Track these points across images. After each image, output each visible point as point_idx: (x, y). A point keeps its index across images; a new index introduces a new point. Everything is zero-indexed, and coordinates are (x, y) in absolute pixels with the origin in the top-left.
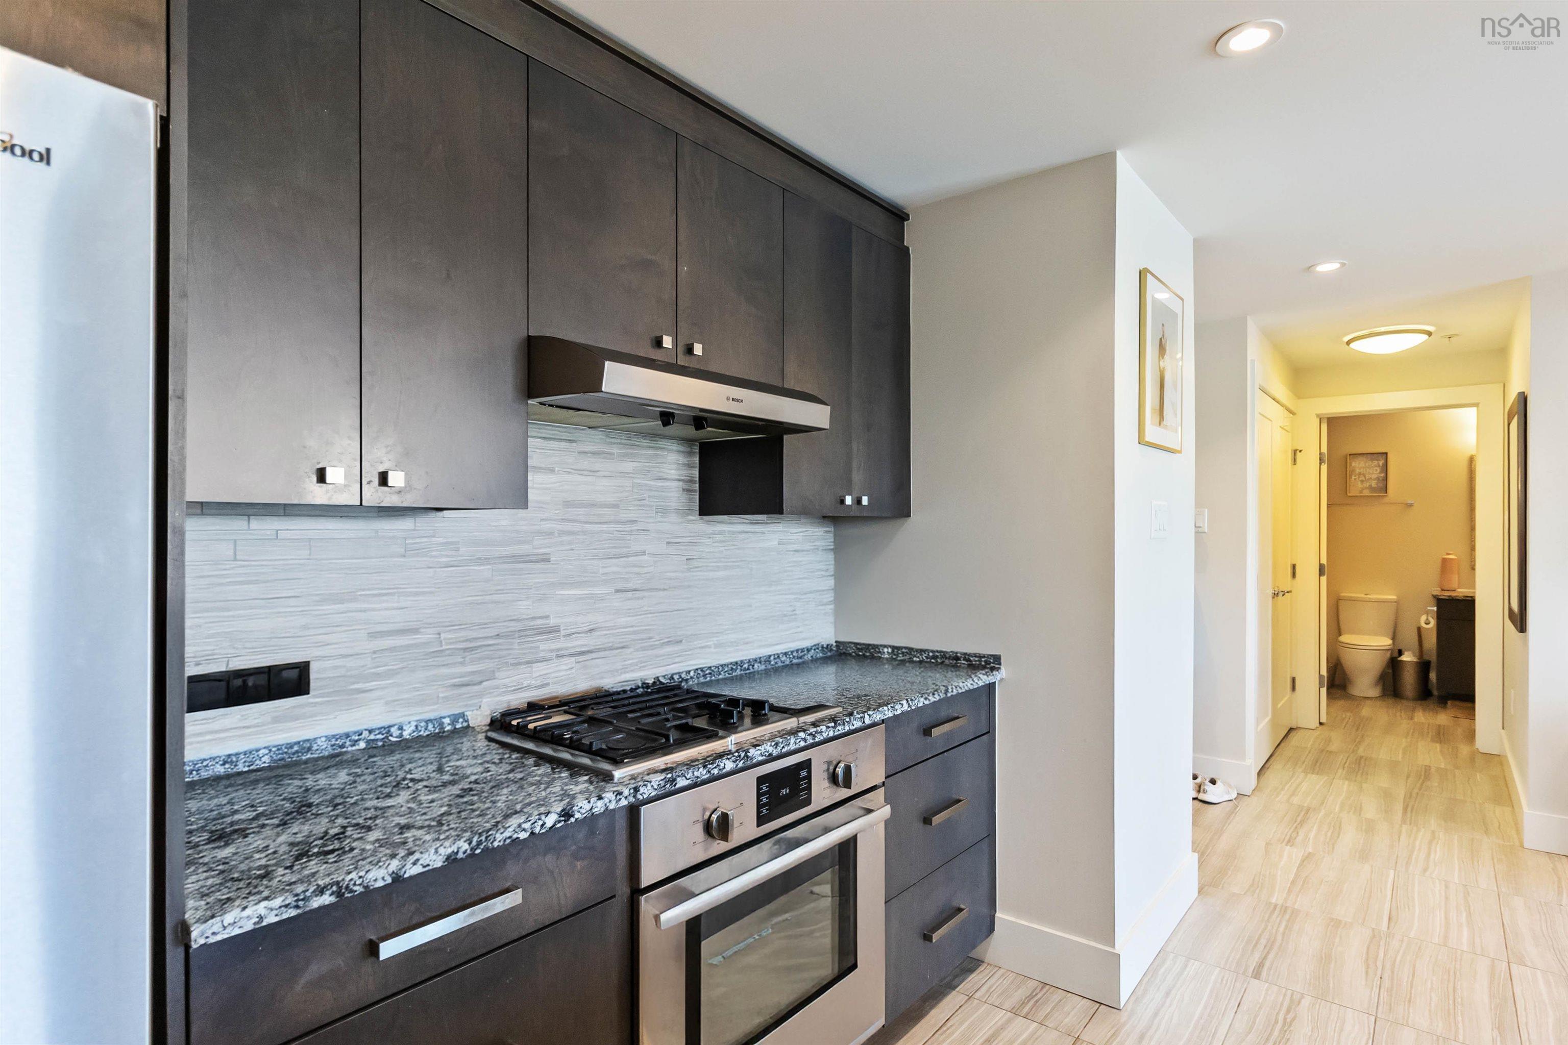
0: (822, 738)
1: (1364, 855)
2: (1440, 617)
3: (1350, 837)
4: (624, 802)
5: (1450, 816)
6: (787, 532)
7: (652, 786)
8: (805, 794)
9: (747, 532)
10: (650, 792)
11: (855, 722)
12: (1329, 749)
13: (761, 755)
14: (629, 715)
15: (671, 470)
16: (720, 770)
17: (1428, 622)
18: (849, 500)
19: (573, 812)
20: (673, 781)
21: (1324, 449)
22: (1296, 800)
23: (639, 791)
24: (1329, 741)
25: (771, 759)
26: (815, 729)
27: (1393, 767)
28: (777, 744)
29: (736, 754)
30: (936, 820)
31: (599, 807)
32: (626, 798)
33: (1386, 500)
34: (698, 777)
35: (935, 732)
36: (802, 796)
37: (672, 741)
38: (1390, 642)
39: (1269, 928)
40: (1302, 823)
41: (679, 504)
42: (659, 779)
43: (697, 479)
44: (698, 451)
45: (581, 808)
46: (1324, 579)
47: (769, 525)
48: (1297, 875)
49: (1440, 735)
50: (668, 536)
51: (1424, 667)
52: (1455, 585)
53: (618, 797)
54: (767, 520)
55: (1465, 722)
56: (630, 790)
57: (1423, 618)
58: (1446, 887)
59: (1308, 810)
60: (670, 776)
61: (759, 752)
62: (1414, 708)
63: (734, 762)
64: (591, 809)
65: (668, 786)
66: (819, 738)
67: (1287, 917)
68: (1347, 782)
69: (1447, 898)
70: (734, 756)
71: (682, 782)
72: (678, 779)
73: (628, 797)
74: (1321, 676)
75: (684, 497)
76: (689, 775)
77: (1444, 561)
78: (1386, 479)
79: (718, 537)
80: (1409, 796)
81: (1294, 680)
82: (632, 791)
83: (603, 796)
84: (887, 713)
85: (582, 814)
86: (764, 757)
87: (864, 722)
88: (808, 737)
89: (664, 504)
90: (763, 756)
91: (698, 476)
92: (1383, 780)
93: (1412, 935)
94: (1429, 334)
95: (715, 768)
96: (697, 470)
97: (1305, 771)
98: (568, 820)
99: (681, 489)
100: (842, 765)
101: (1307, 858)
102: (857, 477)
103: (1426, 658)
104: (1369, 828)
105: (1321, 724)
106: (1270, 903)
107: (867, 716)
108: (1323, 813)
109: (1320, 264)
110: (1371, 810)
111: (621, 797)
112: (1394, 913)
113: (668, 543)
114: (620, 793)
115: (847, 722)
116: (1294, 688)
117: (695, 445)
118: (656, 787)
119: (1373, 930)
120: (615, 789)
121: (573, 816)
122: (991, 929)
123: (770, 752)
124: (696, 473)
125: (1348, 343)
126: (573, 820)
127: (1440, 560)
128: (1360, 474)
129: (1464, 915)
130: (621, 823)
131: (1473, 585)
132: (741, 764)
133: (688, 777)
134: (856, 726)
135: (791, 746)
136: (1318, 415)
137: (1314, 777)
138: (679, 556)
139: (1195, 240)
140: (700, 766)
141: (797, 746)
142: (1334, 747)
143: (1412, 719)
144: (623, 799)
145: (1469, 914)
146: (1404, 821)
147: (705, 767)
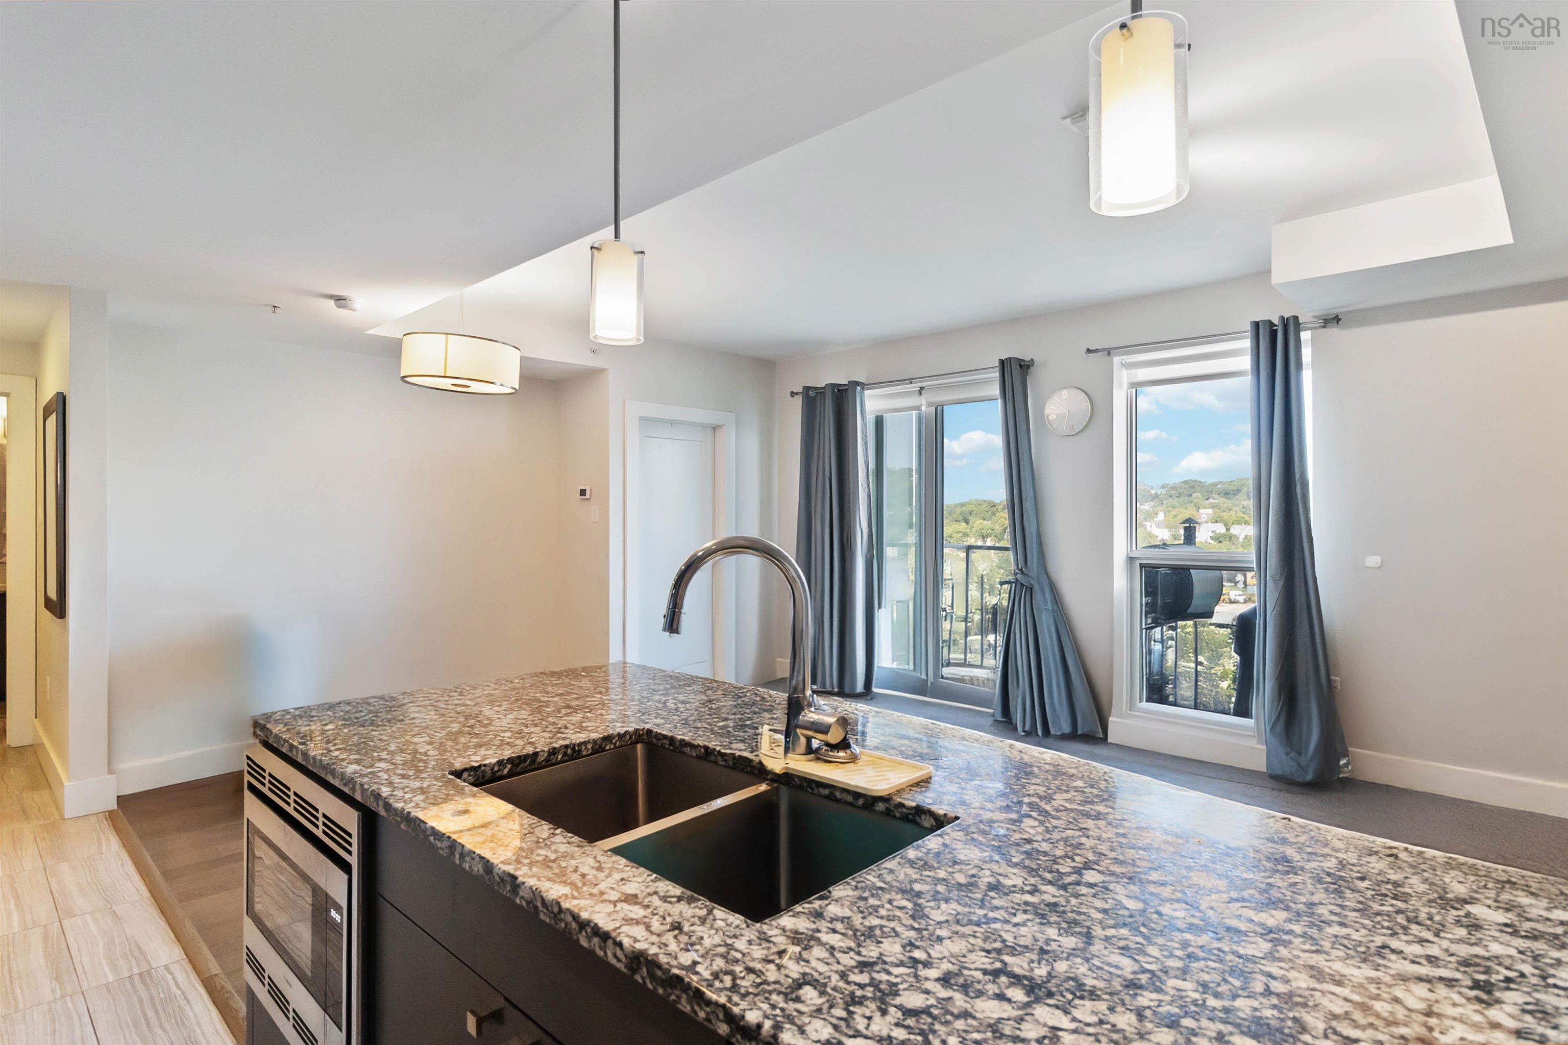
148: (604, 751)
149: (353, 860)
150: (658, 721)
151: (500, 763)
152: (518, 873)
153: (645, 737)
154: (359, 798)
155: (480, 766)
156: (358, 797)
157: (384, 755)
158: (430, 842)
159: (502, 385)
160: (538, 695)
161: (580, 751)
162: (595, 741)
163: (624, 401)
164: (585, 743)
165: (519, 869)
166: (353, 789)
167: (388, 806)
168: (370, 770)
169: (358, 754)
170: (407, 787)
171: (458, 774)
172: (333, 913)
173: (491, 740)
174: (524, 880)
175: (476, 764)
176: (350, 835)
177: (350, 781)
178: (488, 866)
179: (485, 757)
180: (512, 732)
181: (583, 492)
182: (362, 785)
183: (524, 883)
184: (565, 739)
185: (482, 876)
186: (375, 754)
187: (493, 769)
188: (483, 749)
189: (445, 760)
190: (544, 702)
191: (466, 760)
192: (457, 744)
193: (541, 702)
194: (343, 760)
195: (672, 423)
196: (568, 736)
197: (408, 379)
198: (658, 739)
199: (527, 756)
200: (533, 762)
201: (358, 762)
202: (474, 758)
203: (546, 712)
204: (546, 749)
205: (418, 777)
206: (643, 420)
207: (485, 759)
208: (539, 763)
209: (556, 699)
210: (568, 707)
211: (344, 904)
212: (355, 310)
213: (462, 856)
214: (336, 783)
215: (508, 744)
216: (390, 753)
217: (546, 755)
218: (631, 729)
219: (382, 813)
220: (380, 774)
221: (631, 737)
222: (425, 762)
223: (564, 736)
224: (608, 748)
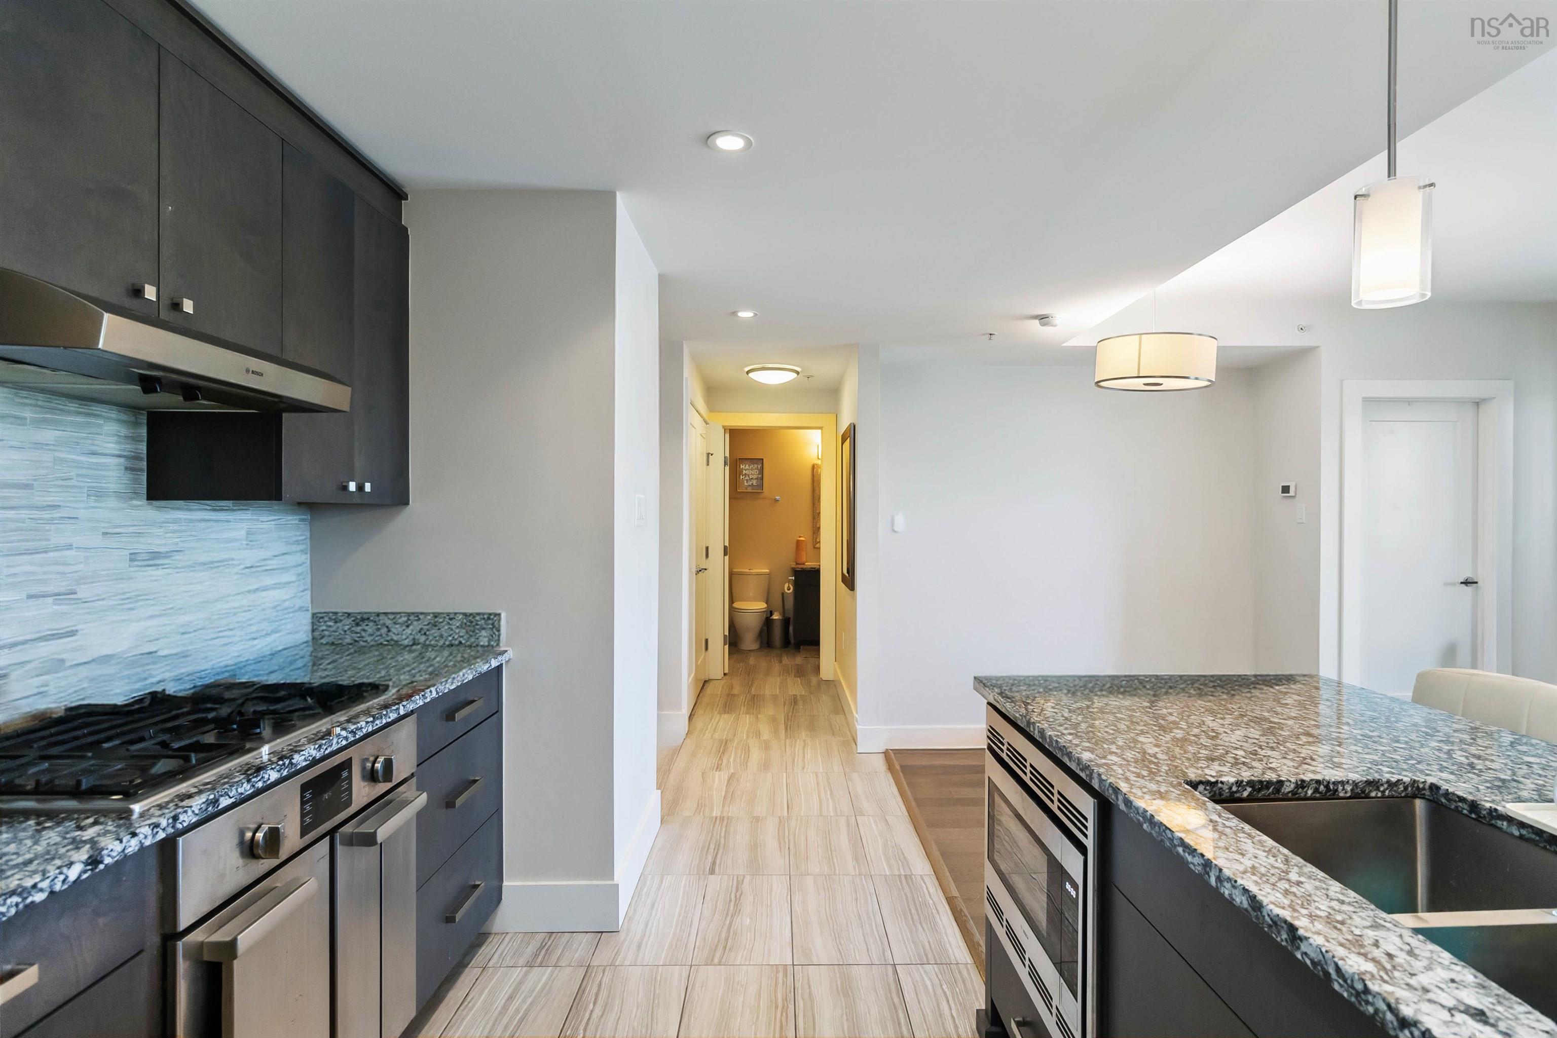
0: (362, 734)
1: (766, 766)
2: (796, 584)
3: (756, 755)
4: (161, 835)
5: (812, 727)
6: (258, 520)
7: (193, 812)
8: (347, 795)
9: (209, 520)
10: (190, 818)
11: (391, 715)
12: (732, 693)
13: (305, 760)
14: (104, 745)
15: (109, 443)
16: (264, 782)
17: (788, 588)
18: (352, 486)
19: (102, 857)
20: (215, 802)
21: (727, 455)
22: (717, 736)
23: (178, 819)
24: (731, 687)
25: (315, 762)
26: (355, 726)
27: (775, 698)
28: (320, 746)
29: (281, 763)
30: (459, 802)
31: (133, 845)
32: (164, 830)
33: (762, 496)
34: (242, 794)
35: (459, 716)
36: (343, 797)
37: (194, 762)
38: (765, 605)
39: (715, 835)
40: (723, 753)
41: (122, 486)
42: (201, 802)
43: (145, 456)
44: (145, 421)
45: (112, 850)
46: (727, 558)
47: (235, 513)
48: (727, 792)
49: (800, 672)
50: (103, 525)
51: (786, 622)
52: (804, 560)
53: (155, 830)
54: (233, 506)
55: (812, 660)
56: (168, 819)
57: (786, 585)
58: (817, 776)
59: (727, 741)
60: (212, 797)
61: (303, 757)
62: (781, 656)
63: (278, 771)
64: (124, 850)
65: (210, 808)
66: (359, 734)
67: (725, 823)
68: (748, 716)
69: (818, 784)
70: (278, 765)
71: (225, 802)
72: (222, 799)
73: (167, 829)
74: (725, 636)
75: (126, 478)
76: (233, 793)
77: (798, 542)
78: (762, 479)
79: (172, 527)
80: (787, 718)
81: (707, 641)
82: (171, 821)
83: (137, 831)
84: (418, 701)
85: (113, 857)
86: (308, 762)
87: (399, 714)
88: (350, 735)
89: (100, 485)
90: (306, 761)
91: (145, 452)
92: (770, 711)
93: (802, 814)
94: (798, 373)
95: (260, 780)
96: (145, 444)
97: (720, 713)
98: (96, 868)
99: (123, 468)
100: (381, 759)
101: (731, 777)
102: (359, 462)
103: (787, 615)
104: (766, 746)
105: (725, 674)
106: (713, 817)
107: (401, 707)
108: (736, 741)
109: (741, 311)
110: (766, 734)
111: (158, 829)
112: (790, 802)
113: (105, 534)
114: (157, 826)
115: (384, 715)
116: (707, 648)
117: (142, 414)
118: (197, 812)
119: (779, 817)
120: (149, 822)
121: (101, 862)
122: (499, 899)
123: (314, 755)
124: (143, 448)
125: (748, 373)
126: (101, 867)
127: (795, 542)
128: (746, 474)
129: (829, 792)
130: (152, 862)
131: (818, 559)
132: (285, 773)
133: (231, 796)
134: (392, 718)
135: (333, 746)
136: (723, 427)
137: (726, 716)
138: (120, 550)
139: (660, 276)
140: (243, 781)
141: (340, 746)
142: (736, 691)
143: (781, 662)
144: (161, 832)
145: (831, 791)
146: (786, 737)
147: (249, 781)
148: (1367, 797)
149: (1089, 843)
150: (1445, 775)
151: (1239, 783)
152: (1297, 923)
153: (1427, 793)
154: (1096, 787)
155: (1217, 782)
156: (1095, 784)
157: (1114, 748)
158: (1178, 853)
159: (1197, 379)
160: (1266, 714)
161: (1336, 790)
162: (1355, 784)
163: (1342, 381)
164: (1342, 783)
165: (1297, 918)
166: (1091, 778)
167: (1128, 803)
168: (1103, 761)
169: (1089, 742)
170: (1145, 787)
171: (1194, 785)
172: (1068, 886)
173: (1223, 755)
174: (1307, 935)
175: (1213, 780)
176: (1086, 819)
177: (1086, 768)
178: (1256, 904)
179: (1220, 774)
180: (1244, 751)
181: (1286, 489)
182: (1099, 775)
183: (1307, 938)
184: (1314, 772)
185: (1246, 910)
186: (1105, 746)
187: (1230, 788)
188: (1216, 763)
189: (1176, 767)
190: (1275, 723)
191: (1200, 772)
192: (1185, 752)
193: (1271, 722)
194: (1077, 745)
195: (1410, 402)
196: (1318, 769)
197: (1102, 384)
198: (1449, 800)
199: (1269, 783)
200: (1278, 791)
201: (1092, 751)
202: (1207, 771)
203: (1281, 735)
204: (1293, 780)
205: (1153, 779)
206: (1367, 401)
207: (1221, 776)
208: (1284, 794)
209: (1290, 722)
210: (1308, 734)
211: (1080, 882)
212: (1055, 326)
213: (1219, 879)
214: (1073, 766)
215: (1244, 763)
216: (1119, 747)
217: (1293, 786)
218: (1406, 780)
219: (1122, 807)
220: (1115, 767)
221: (1406, 788)
222: (1156, 764)
223: (1313, 768)
224: (1373, 794)
